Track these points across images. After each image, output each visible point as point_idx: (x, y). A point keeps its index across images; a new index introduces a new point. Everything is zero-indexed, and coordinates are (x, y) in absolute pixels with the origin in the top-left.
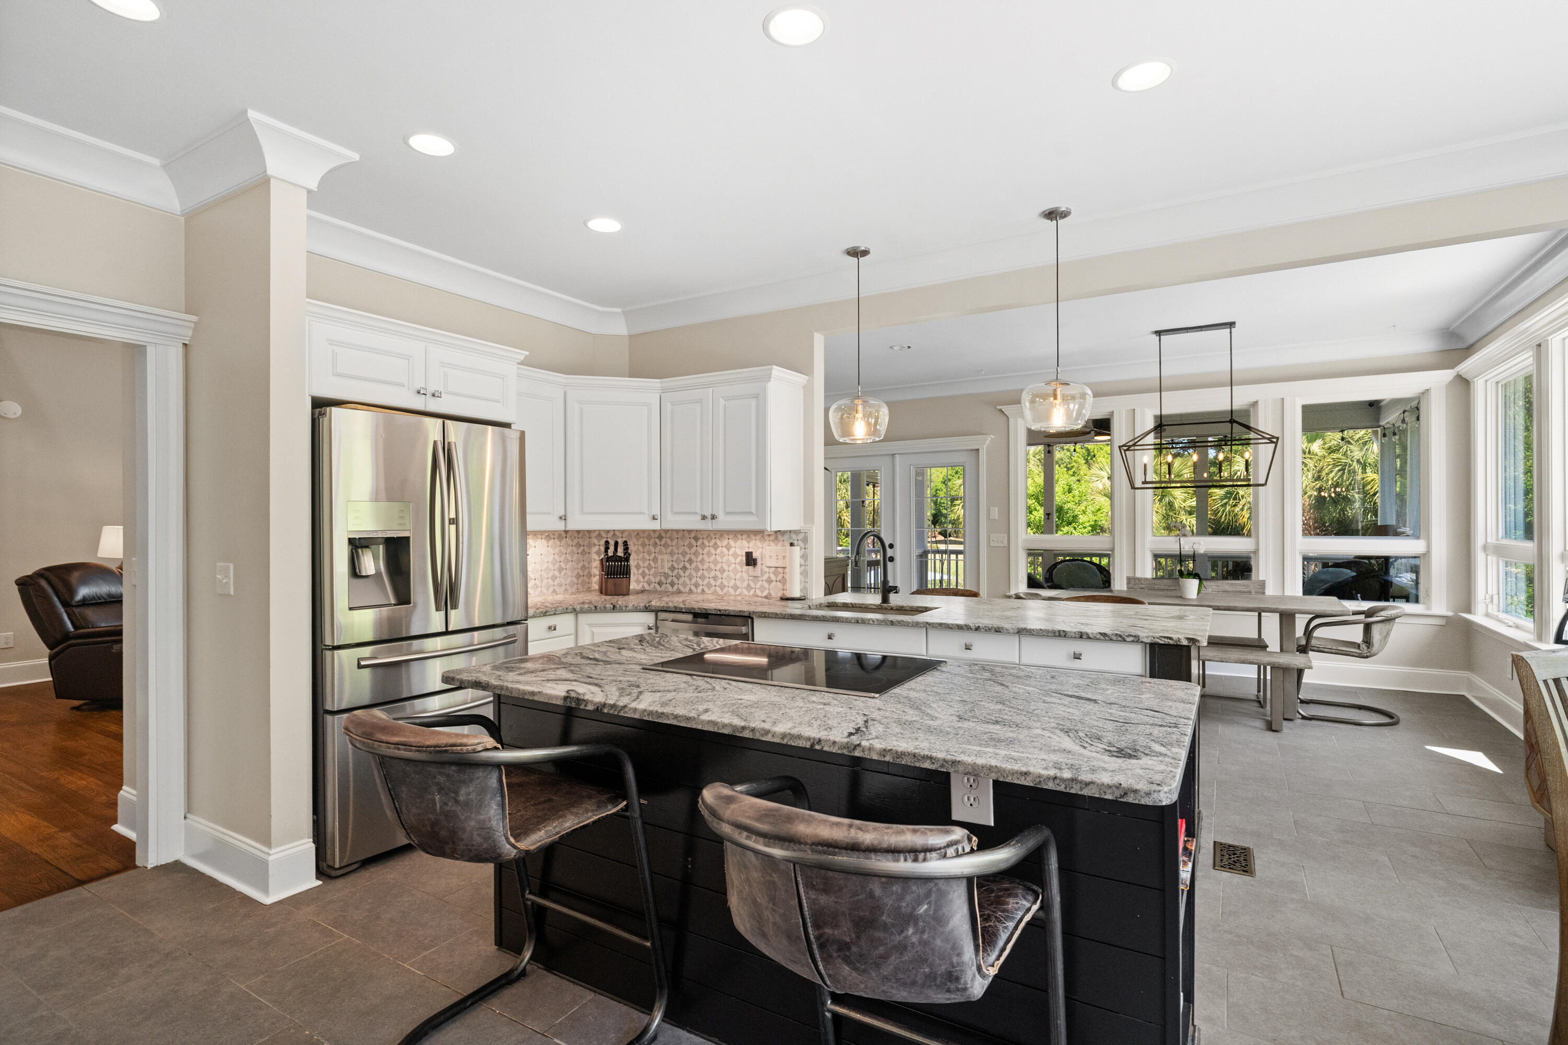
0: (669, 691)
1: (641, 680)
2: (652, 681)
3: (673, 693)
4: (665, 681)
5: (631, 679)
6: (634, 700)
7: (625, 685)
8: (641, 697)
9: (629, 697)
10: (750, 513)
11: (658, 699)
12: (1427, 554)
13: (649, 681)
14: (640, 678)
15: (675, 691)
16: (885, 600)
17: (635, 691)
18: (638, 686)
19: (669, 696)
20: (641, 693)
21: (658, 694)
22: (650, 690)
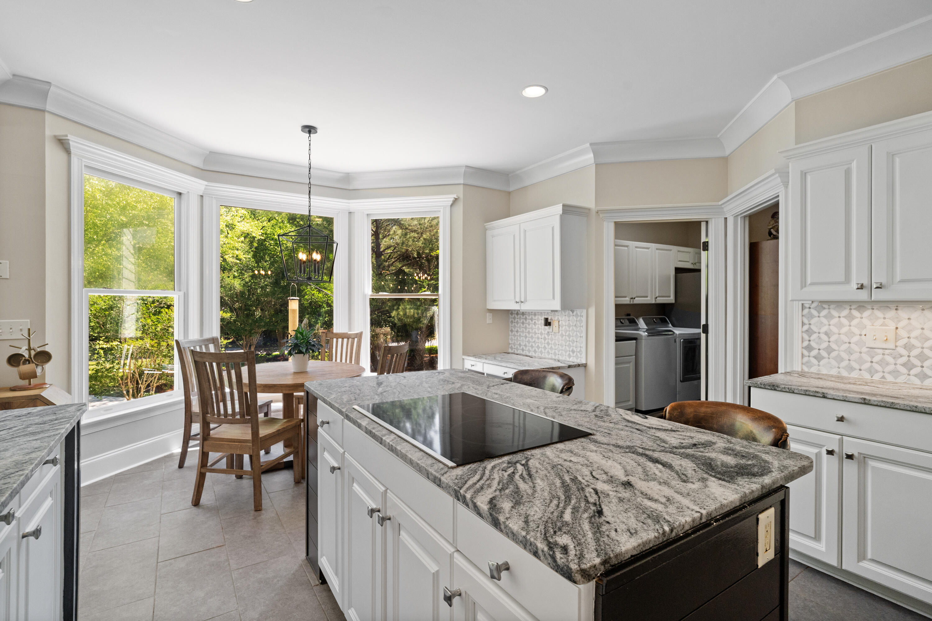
0: (575, 410)
1: (594, 421)
2: (586, 420)
3: (572, 408)
4: (576, 418)
5: (602, 424)
6: (597, 406)
7: (606, 418)
8: (593, 408)
9: (601, 409)
11: (583, 406)
13: (588, 419)
14: (595, 424)
15: (571, 410)
17: (598, 413)
18: (596, 416)
19: (575, 407)
20: (594, 411)
21: (582, 409)
22: (587, 412)
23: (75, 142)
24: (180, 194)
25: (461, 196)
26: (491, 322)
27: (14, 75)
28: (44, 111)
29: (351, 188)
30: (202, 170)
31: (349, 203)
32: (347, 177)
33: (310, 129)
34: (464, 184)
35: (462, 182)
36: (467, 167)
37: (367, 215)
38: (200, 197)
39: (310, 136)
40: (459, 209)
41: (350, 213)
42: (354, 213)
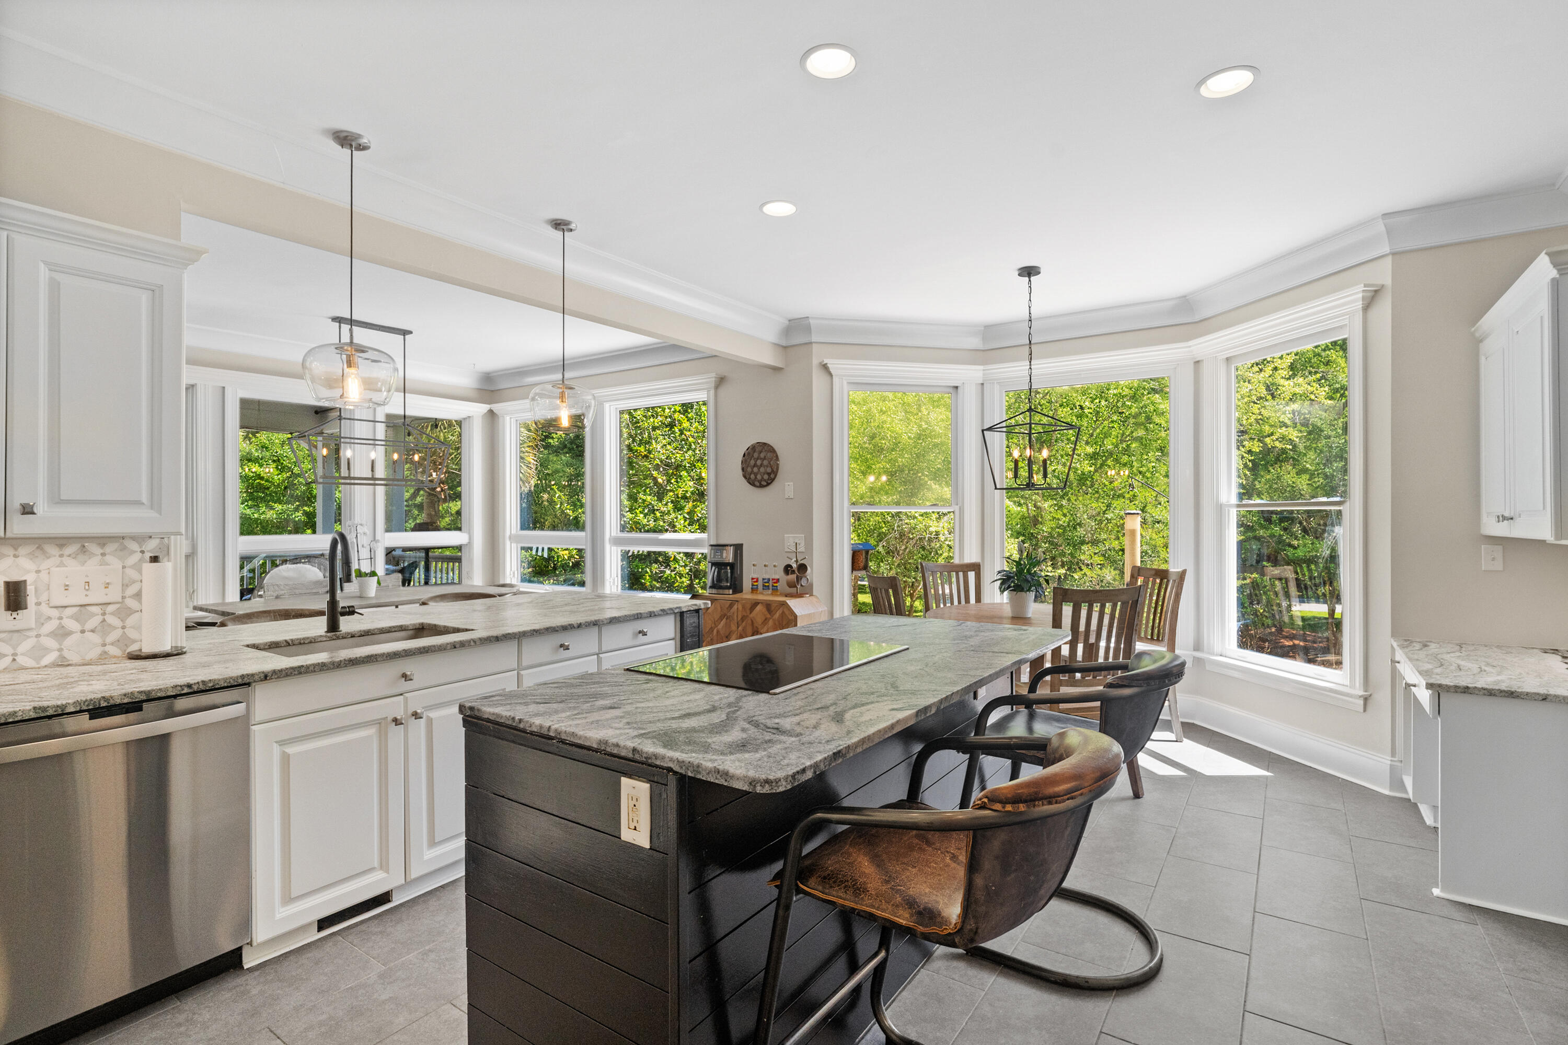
10: (138, 503)
12: (470, 544)
16: (333, 626)
23: (833, 364)
24: (957, 387)
25: (1388, 281)
26: (1498, 565)
27: (789, 321)
28: (811, 343)
29: (1197, 318)
30: (983, 351)
31: (1190, 347)
32: (1185, 303)
33: (1029, 272)
34: (1394, 254)
35: (1386, 249)
36: (1385, 215)
37: (1227, 359)
38: (980, 386)
39: (1030, 281)
40: (1384, 311)
41: (1197, 363)
42: (1202, 360)
